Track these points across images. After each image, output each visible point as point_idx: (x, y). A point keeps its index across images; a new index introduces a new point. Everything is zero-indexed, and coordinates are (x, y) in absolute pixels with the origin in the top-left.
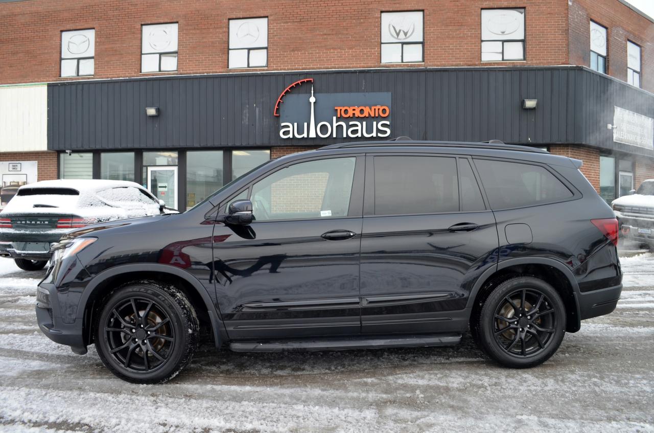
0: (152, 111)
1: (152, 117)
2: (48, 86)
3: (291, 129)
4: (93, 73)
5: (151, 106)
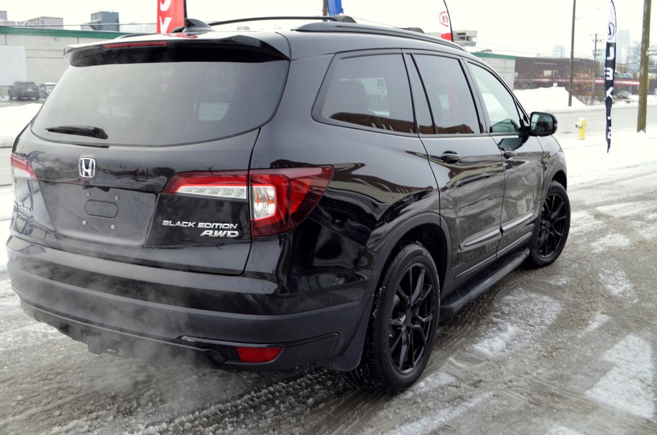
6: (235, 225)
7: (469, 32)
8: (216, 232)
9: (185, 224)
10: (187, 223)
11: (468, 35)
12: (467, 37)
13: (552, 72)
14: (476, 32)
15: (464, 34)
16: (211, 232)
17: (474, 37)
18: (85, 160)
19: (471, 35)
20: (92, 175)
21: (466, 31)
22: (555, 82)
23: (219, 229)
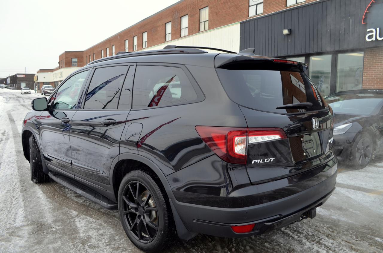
0: (286, 32)
1: (287, 35)
2: (240, 24)
3: (374, 34)
4: (263, 12)
5: (285, 29)
18: (314, 120)
20: (317, 127)
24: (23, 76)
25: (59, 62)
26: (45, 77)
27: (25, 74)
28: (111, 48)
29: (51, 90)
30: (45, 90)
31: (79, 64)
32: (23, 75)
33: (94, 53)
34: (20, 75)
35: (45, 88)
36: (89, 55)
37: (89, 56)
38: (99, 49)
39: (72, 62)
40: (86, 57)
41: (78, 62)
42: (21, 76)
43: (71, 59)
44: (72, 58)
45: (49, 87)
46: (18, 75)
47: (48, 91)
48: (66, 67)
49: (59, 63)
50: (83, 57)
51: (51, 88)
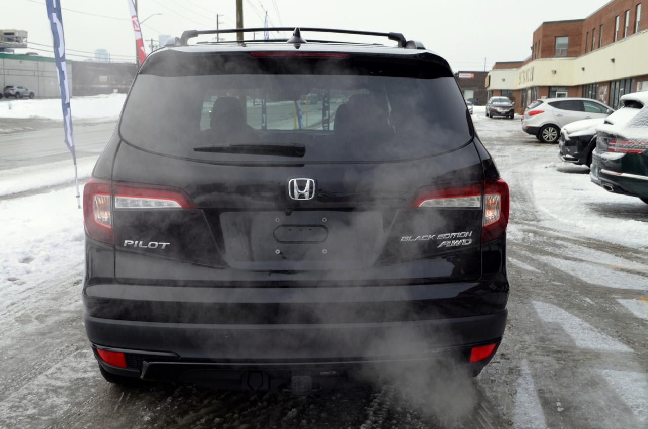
6: (470, 233)
7: (18, 31)
8: (453, 241)
9: (425, 238)
10: (427, 236)
11: (17, 35)
12: (16, 38)
13: (108, 78)
14: (26, 33)
15: (12, 34)
16: (449, 242)
17: (24, 38)
18: (297, 180)
19: (20, 36)
20: (310, 197)
21: (15, 31)
22: (116, 88)
23: (456, 239)
24: (470, 76)
25: (533, 45)
26: (504, 80)
27: (475, 73)
28: (634, 9)
29: (504, 107)
30: (493, 107)
31: (571, 50)
32: (470, 74)
33: (602, 25)
34: (465, 74)
35: (494, 103)
36: (593, 28)
37: (593, 30)
38: (612, 14)
39: (557, 46)
40: (587, 33)
41: (570, 45)
42: (466, 77)
43: (554, 38)
44: (556, 37)
45: (501, 100)
46: (460, 74)
47: (499, 110)
48: (542, 57)
49: (532, 48)
50: (581, 34)
51: (505, 104)
